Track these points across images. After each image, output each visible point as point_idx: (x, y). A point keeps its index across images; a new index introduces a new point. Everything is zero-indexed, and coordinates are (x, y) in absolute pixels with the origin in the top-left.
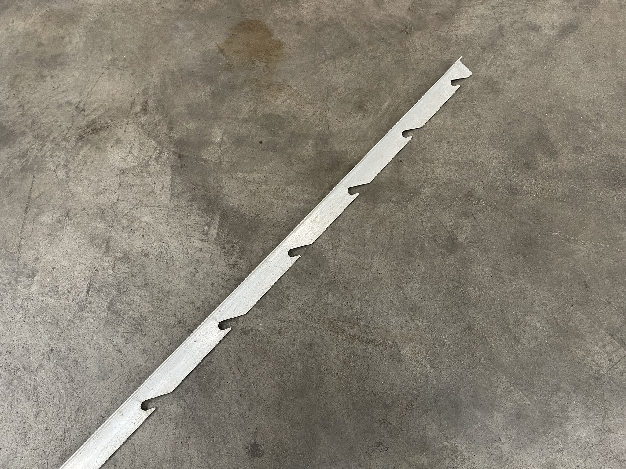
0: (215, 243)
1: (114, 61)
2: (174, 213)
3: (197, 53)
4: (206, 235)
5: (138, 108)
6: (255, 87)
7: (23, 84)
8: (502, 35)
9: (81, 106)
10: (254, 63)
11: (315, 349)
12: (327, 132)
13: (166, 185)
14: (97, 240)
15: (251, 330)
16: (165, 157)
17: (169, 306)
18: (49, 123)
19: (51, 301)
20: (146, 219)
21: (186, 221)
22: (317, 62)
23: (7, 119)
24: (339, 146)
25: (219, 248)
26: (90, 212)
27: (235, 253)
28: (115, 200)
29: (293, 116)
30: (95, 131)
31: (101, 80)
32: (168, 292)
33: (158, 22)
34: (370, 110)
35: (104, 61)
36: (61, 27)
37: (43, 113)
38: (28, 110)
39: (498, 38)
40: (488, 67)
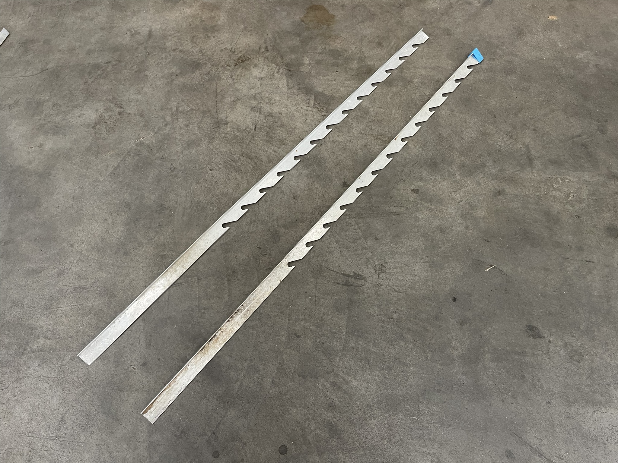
0: (314, 107)
1: (245, 28)
2: (291, 95)
3: (289, 22)
4: (309, 104)
5: (263, 50)
6: (323, 38)
7: (198, 40)
8: (452, 7)
9: (233, 50)
10: (320, 26)
11: (368, 146)
12: (363, 56)
13: (284, 84)
14: (255, 109)
15: (337, 141)
16: (282, 71)
17: (296, 134)
18: (218, 59)
19: (238, 134)
20: (277, 99)
21: (297, 99)
22: (354, 24)
23: (194, 57)
24: (370, 63)
25: (316, 109)
26: (248, 97)
27: (324, 111)
28: (260, 91)
29: (345, 50)
30: (243, 61)
31: (240, 37)
32: (294, 128)
33: (265, 8)
34: (384, 46)
35: (240, 28)
36: (212, 12)
37: (213, 54)
38: (205, 53)
39: (450, 9)
40: (445, 23)
